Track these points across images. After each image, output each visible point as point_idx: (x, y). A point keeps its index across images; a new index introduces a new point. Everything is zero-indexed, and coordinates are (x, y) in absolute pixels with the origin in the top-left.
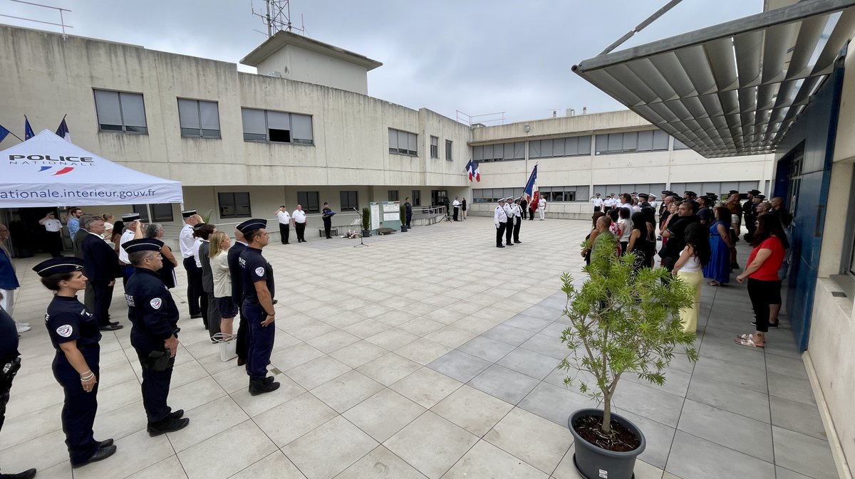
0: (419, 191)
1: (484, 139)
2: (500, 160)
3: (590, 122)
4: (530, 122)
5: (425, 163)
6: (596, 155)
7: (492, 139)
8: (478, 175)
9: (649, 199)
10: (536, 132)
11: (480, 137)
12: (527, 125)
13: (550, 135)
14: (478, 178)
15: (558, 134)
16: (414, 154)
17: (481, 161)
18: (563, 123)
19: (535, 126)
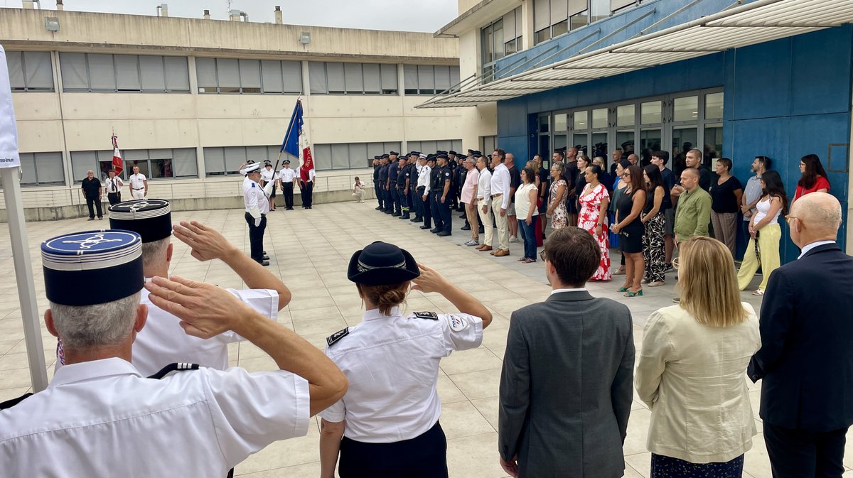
3: (183, 32)
6: (199, 93)
10: (75, 34)
12: (50, 18)
18: (129, 24)
19: (69, 22)
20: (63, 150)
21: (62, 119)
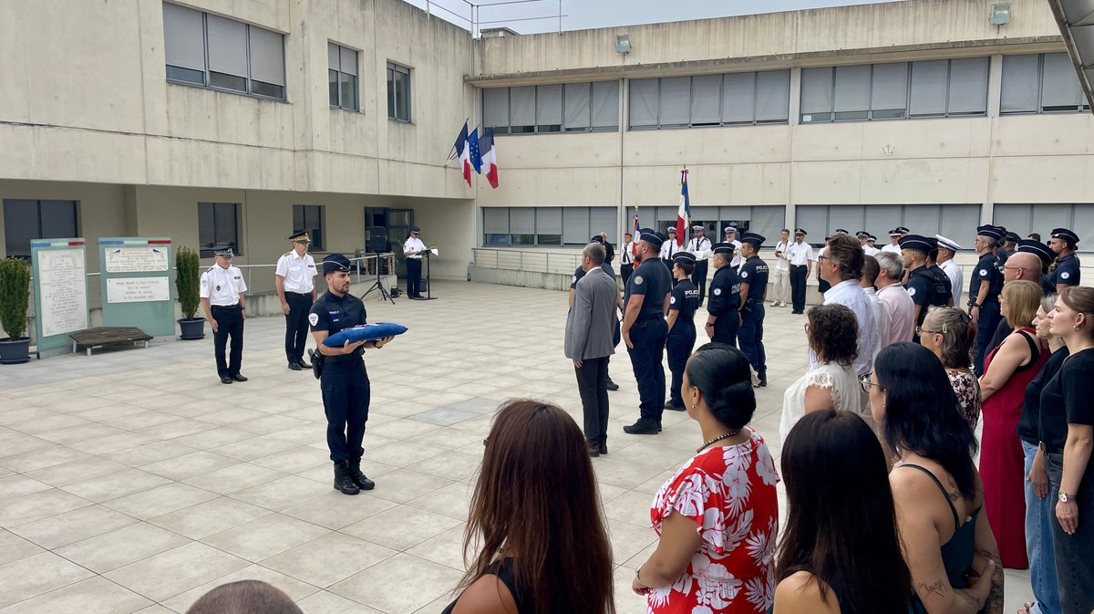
0: (320, 210)
1: (511, 70)
2: (555, 129)
3: (788, 32)
4: (630, 28)
5: (307, 120)
6: (801, 122)
7: (532, 69)
8: (493, 168)
9: (941, 254)
10: (649, 54)
11: (503, 63)
12: (622, 37)
13: (682, 64)
14: (493, 177)
15: (702, 62)
16: (273, 92)
17: (503, 131)
18: (715, 32)
19: (643, 38)
20: (618, 205)
21: (622, 166)
